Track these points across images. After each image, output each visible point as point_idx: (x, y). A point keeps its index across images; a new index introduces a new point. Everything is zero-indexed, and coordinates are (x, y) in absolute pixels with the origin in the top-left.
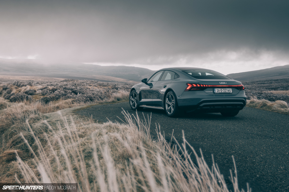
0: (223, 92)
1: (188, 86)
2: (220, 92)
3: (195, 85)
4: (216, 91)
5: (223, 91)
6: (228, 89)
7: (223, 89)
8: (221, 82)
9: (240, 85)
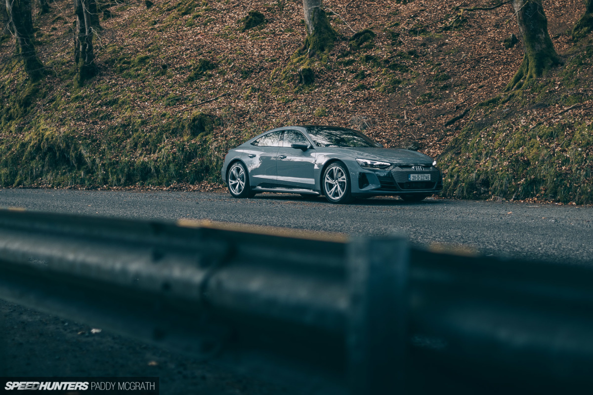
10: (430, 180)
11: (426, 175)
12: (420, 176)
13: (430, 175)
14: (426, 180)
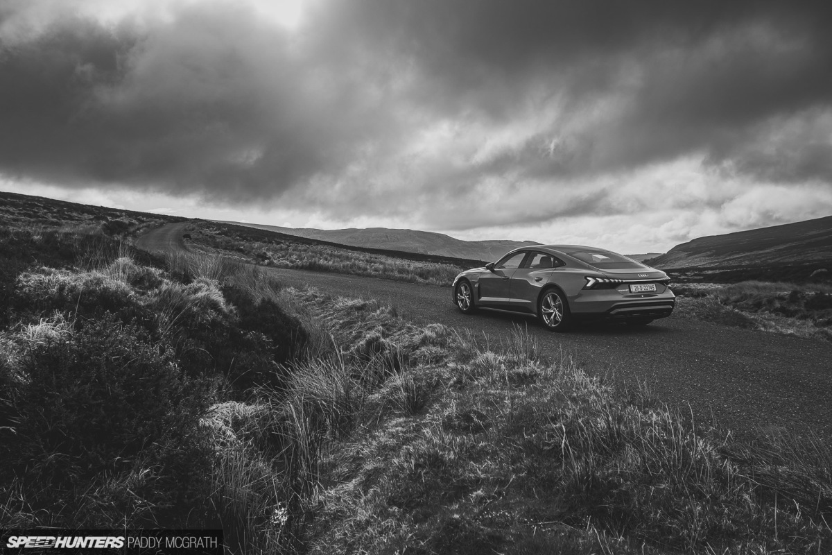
0: (643, 290)
1: (589, 281)
2: (639, 290)
3: (600, 280)
4: (633, 288)
5: (643, 288)
6: (650, 285)
7: (642, 286)
8: (640, 273)
9: (664, 279)
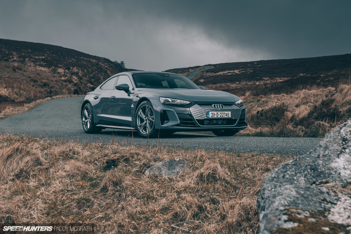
10: (230, 116)
11: (226, 112)
12: (219, 113)
13: (230, 112)
14: (226, 117)
